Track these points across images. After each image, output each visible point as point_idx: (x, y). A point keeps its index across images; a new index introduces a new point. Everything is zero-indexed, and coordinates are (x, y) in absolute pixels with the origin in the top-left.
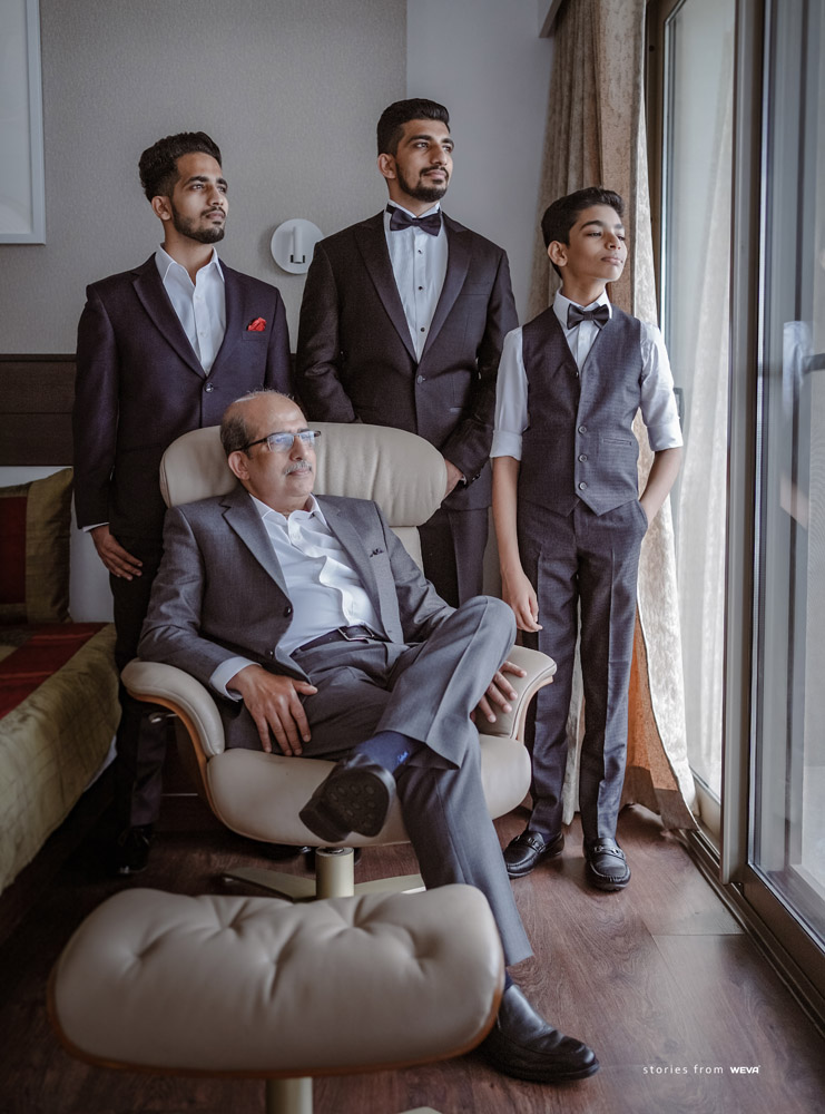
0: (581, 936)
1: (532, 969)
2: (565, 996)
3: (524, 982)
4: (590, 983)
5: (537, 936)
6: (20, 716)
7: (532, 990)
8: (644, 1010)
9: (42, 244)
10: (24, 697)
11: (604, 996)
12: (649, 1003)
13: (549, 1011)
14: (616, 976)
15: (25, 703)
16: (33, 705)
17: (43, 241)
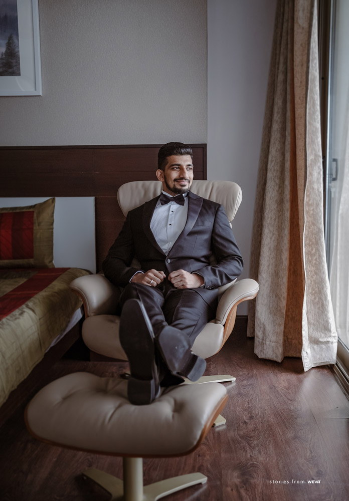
0: (281, 417)
1: (256, 433)
2: (271, 446)
3: (252, 439)
4: (283, 440)
5: (260, 416)
6: (20, 312)
7: (255, 443)
8: (308, 454)
9: (40, 96)
10: (23, 303)
11: (290, 447)
12: (311, 451)
13: (262, 453)
14: (296, 437)
15: (24, 306)
16: (27, 306)
17: (41, 94)
